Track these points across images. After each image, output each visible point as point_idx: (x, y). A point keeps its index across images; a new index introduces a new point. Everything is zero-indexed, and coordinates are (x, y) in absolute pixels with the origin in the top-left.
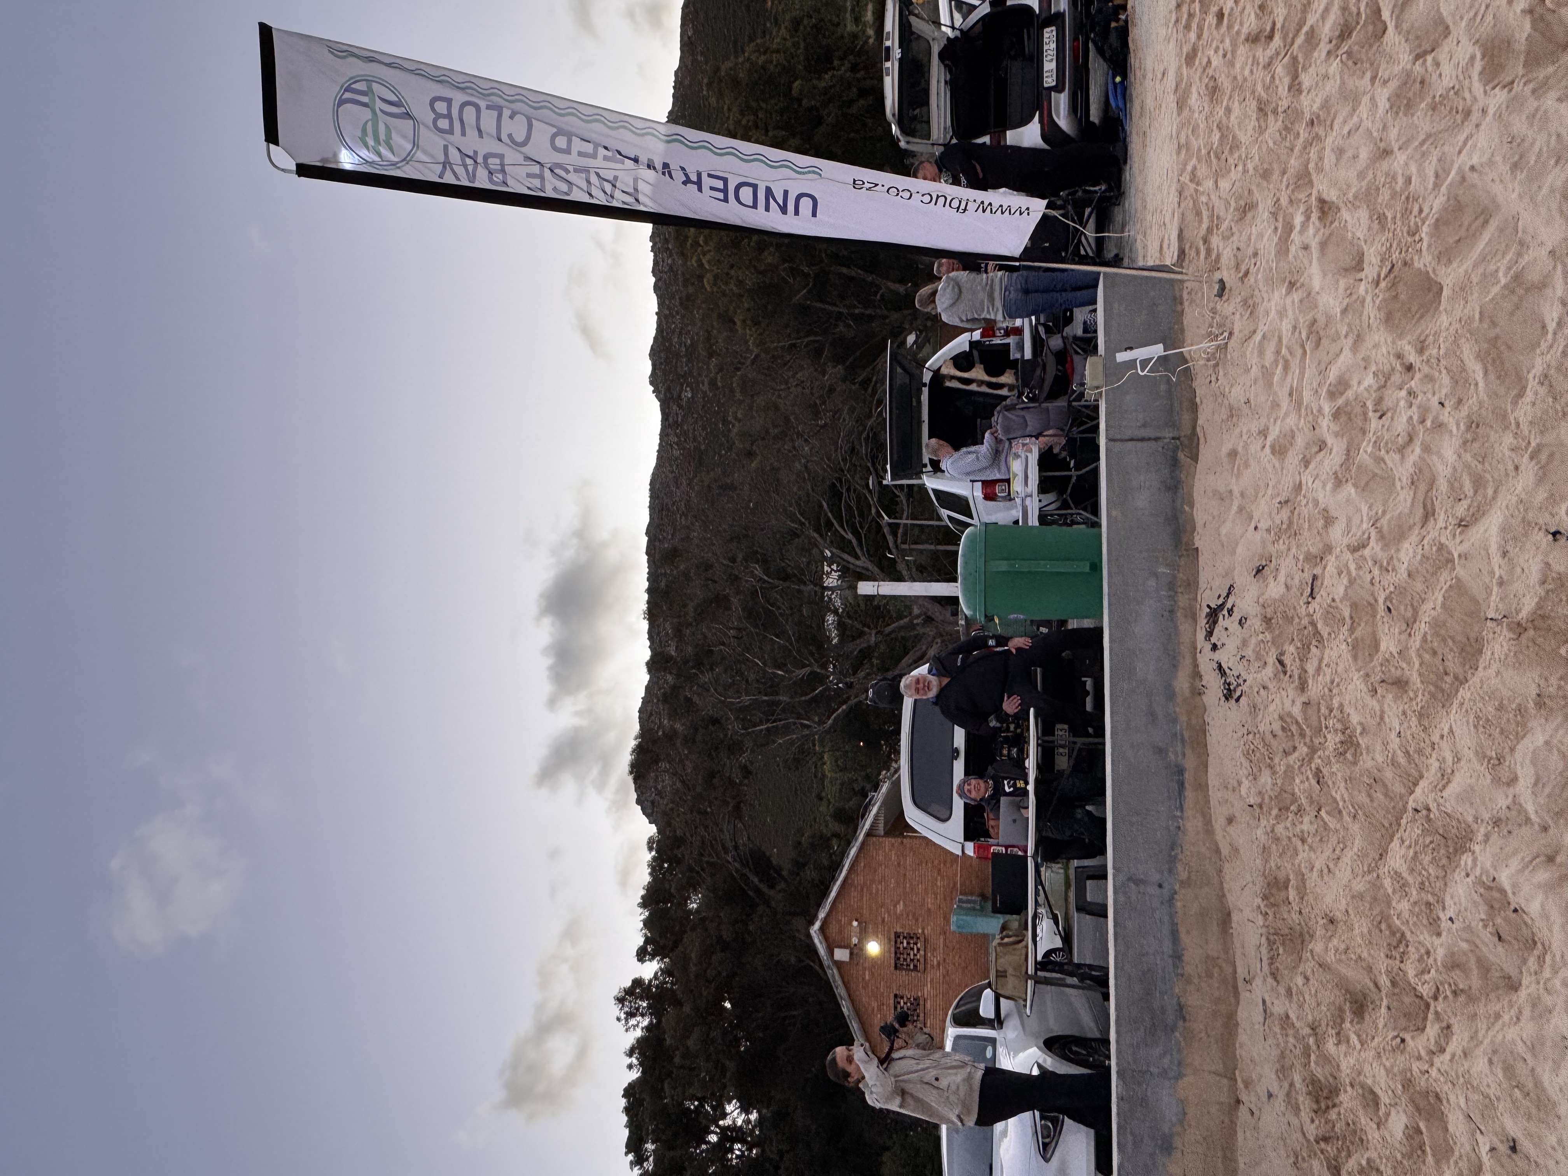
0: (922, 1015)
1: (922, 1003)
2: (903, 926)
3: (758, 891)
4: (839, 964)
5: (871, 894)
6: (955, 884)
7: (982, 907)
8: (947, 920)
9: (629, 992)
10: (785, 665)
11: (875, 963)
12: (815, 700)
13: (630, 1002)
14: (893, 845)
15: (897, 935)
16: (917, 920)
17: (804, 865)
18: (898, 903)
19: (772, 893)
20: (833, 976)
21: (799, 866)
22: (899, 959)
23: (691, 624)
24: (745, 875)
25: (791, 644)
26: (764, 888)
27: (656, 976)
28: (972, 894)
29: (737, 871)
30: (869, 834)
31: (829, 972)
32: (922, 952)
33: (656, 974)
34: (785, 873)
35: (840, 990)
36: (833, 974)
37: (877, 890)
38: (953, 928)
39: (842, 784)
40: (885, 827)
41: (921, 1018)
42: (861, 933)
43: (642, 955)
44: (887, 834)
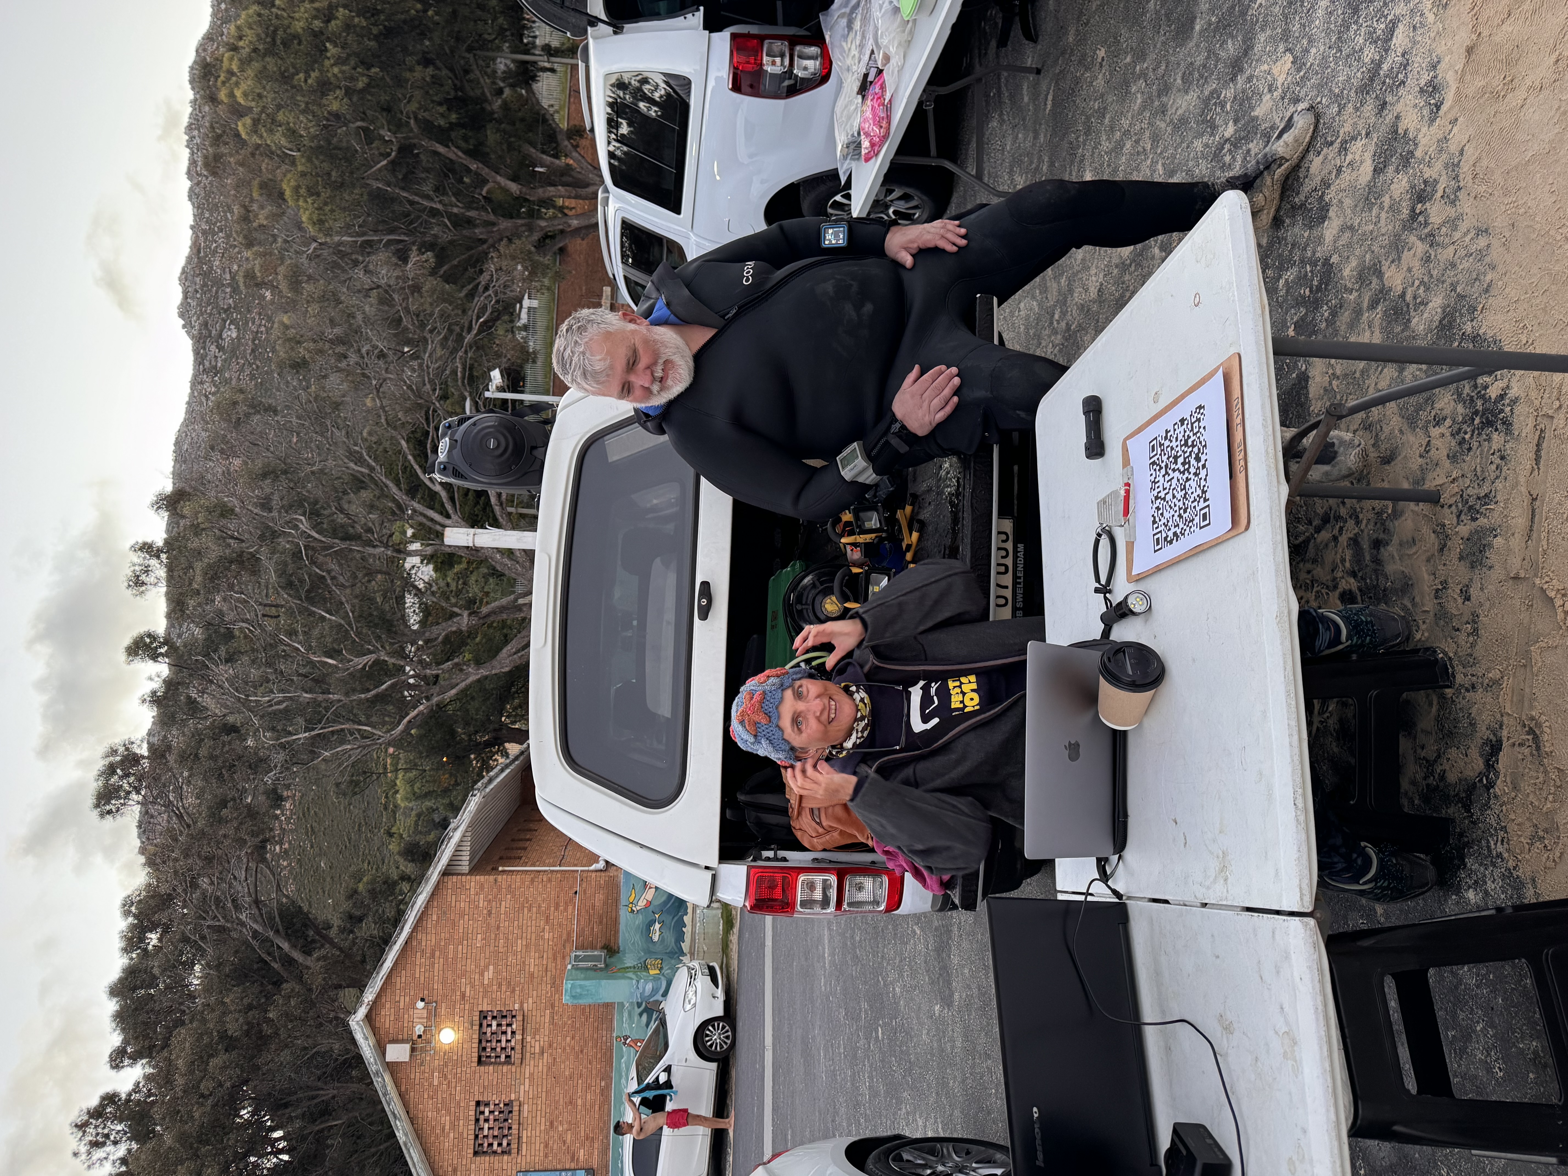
0: (515, 1127)
1: (516, 1108)
2: (493, 1001)
3: (289, 962)
4: (393, 1068)
5: (446, 959)
6: (569, 934)
7: (607, 966)
8: (556, 985)
9: (97, 1113)
10: (339, 652)
11: (449, 1058)
12: (381, 698)
13: (96, 1127)
14: (482, 887)
15: (483, 1016)
16: (513, 991)
17: (360, 920)
18: (487, 967)
19: (309, 961)
20: (384, 1086)
21: (354, 920)
22: (484, 1049)
23: (198, 593)
24: (267, 940)
25: (350, 625)
26: (296, 955)
27: (136, 1089)
28: (593, 947)
29: (255, 934)
30: (446, 873)
31: (377, 1082)
32: (518, 1037)
33: (137, 1084)
34: (333, 933)
35: (393, 1106)
36: (384, 1084)
37: (456, 952)
38: (566, 999)
39: (419, 815)
40: (470, 861)
41: (514, 1131)
42: (428, 1018)
43: (118, 1059)
44: (475, 869)
